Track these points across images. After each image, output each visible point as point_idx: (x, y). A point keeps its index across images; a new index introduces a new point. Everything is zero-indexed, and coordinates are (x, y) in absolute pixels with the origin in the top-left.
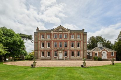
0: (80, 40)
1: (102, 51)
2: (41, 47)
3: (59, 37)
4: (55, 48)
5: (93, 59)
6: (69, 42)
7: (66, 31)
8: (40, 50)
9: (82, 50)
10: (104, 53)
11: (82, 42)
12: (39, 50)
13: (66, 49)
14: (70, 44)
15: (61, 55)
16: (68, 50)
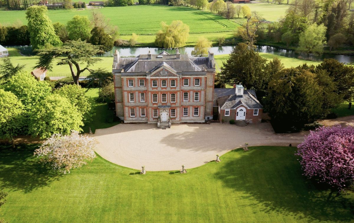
0: (199, 88)
1: (237, 109)
2: (128, 102)
3: (161, 85)
4: (154, 104)
5: (221, 122)
6: (178, 93)
7: (174, 76)
8: (128, 106)
9: (202, 106)
10: (242, 110)
11: (203, 92)
12: (126, 106)
13: (174, 105)
14: (180, 97)
15: (164, 116)
16: (178, 107)
